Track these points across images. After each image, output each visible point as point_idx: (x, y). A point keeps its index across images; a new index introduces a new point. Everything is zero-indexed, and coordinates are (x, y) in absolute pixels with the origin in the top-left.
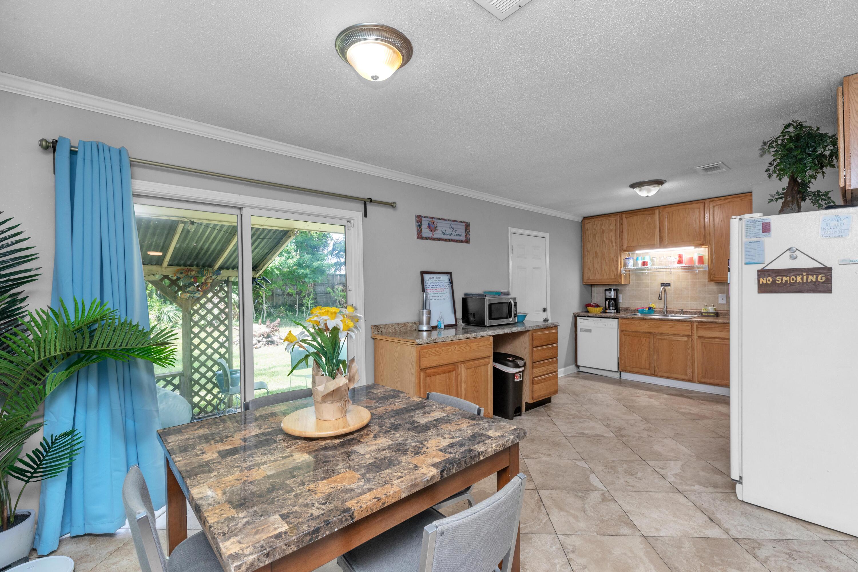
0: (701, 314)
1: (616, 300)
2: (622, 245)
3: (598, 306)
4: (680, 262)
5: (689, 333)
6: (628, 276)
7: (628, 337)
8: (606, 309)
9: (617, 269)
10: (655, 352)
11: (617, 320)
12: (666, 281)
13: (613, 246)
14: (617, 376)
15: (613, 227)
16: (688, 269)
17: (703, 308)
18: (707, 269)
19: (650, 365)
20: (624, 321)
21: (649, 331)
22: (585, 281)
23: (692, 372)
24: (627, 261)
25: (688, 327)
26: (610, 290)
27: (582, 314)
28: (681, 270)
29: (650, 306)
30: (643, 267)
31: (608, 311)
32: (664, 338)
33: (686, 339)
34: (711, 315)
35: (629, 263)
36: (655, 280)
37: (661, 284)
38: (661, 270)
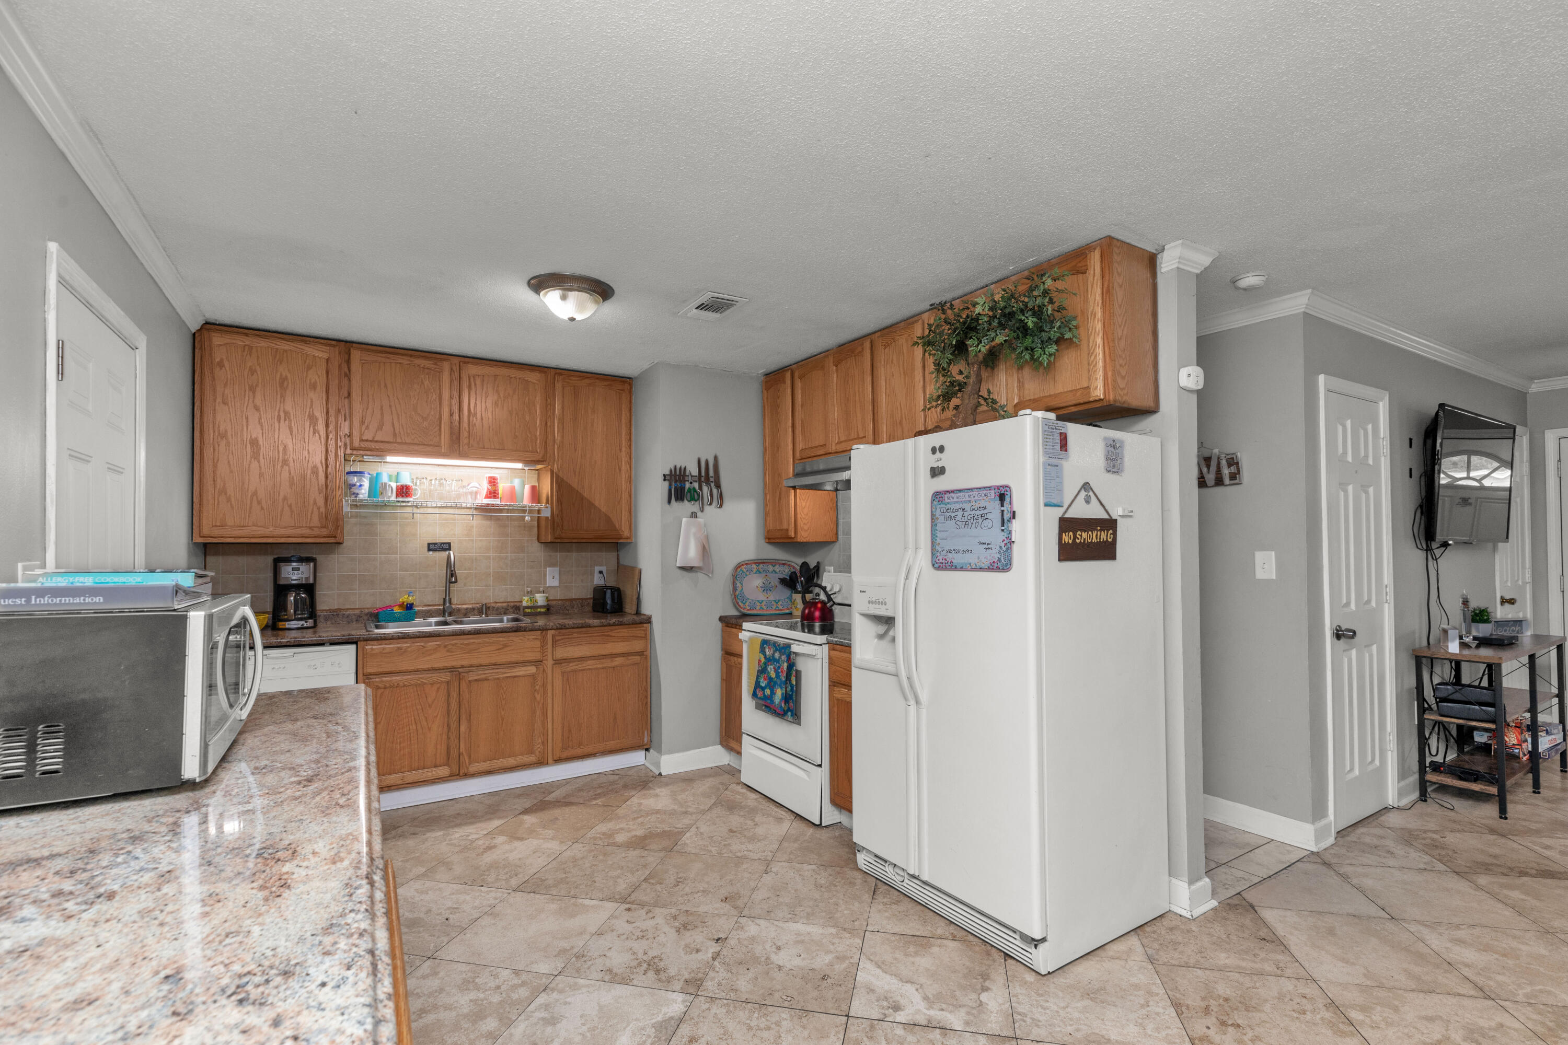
0: (520, 611)
1: (309, 589)
4: (493, 494)
5: (536, 656)
9: (329, 499)
10: (463, 717)
11: (350, 648)
12: (440, 537)
15: (317, 376)
16: (490, 511)
17: (525, 599)
18: (548, 513)
19: (447, 754)
20: (375, 648)
21: (449, 664)
22: (206, 531)
23: (543, 743)
24: (353, 480)
26: (295, 560)
29: (408, 601)
30: (401, 499)
32: (483, 676)
33: (532, 669)
34: (540, 612)
35: (361, 486)
36: (415, 535)
37: (429, 544)
38: (430, 510)
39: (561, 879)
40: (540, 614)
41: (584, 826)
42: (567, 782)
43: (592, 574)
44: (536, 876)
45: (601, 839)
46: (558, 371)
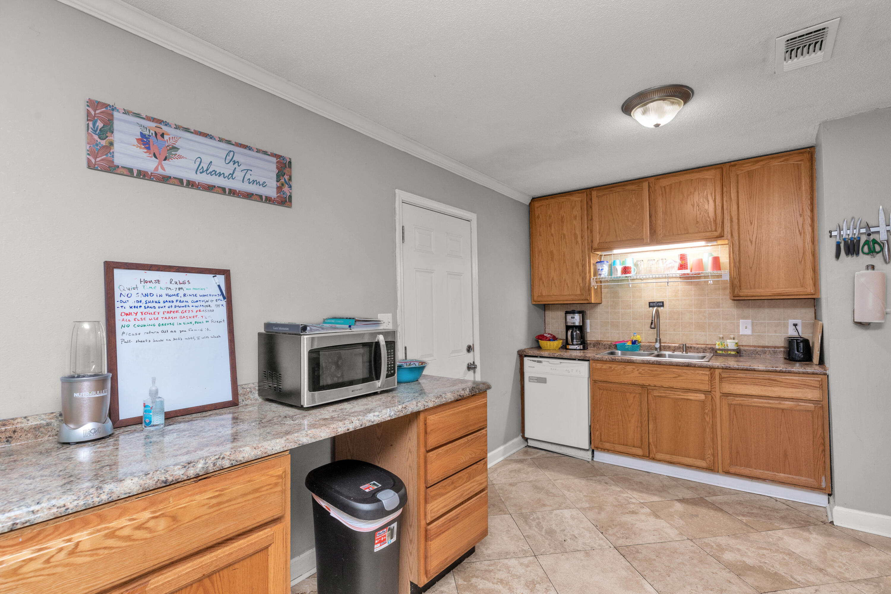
0: (715, 352)
1: (581, 328)
2: (592, 241)
3: (554, 338)
4: (683, 266)
5: (706, 387)
6: (599, 291)
7: (605, 392)
8: (567, 343)
9: (584, 279)
10: (651, 419)
11: (586, 363)
12: (657, 298)
13: (577, 242)
14: (588, 456)
15: (577, 212)
16: (692, 278)
17: (718, 343)
18: (728, 278)
19: (641, 441)
20: (599, 365)
21: (641, 382)
22: (535, 299)
23: (713, 455)
24: (599, 266)
25: (704, 375)
26: (573, 312)
27: (531, 353)
28: (680, 280)
29: (635, 339)
30: (624, 275)
31: (571, 347)
32: (664, 395)
33: (702, 397)
34: (730, 354)
35: (602, 269)
36: (641, 297)
37: (650, 303)
38: (650, 281)
39: (650, 559)
40: (730, 355)
41: (712, 531)
42: (737, 493)
43: (786, 326)
44: (637, 547)
45: (712, 547)
46: (732, 163)
